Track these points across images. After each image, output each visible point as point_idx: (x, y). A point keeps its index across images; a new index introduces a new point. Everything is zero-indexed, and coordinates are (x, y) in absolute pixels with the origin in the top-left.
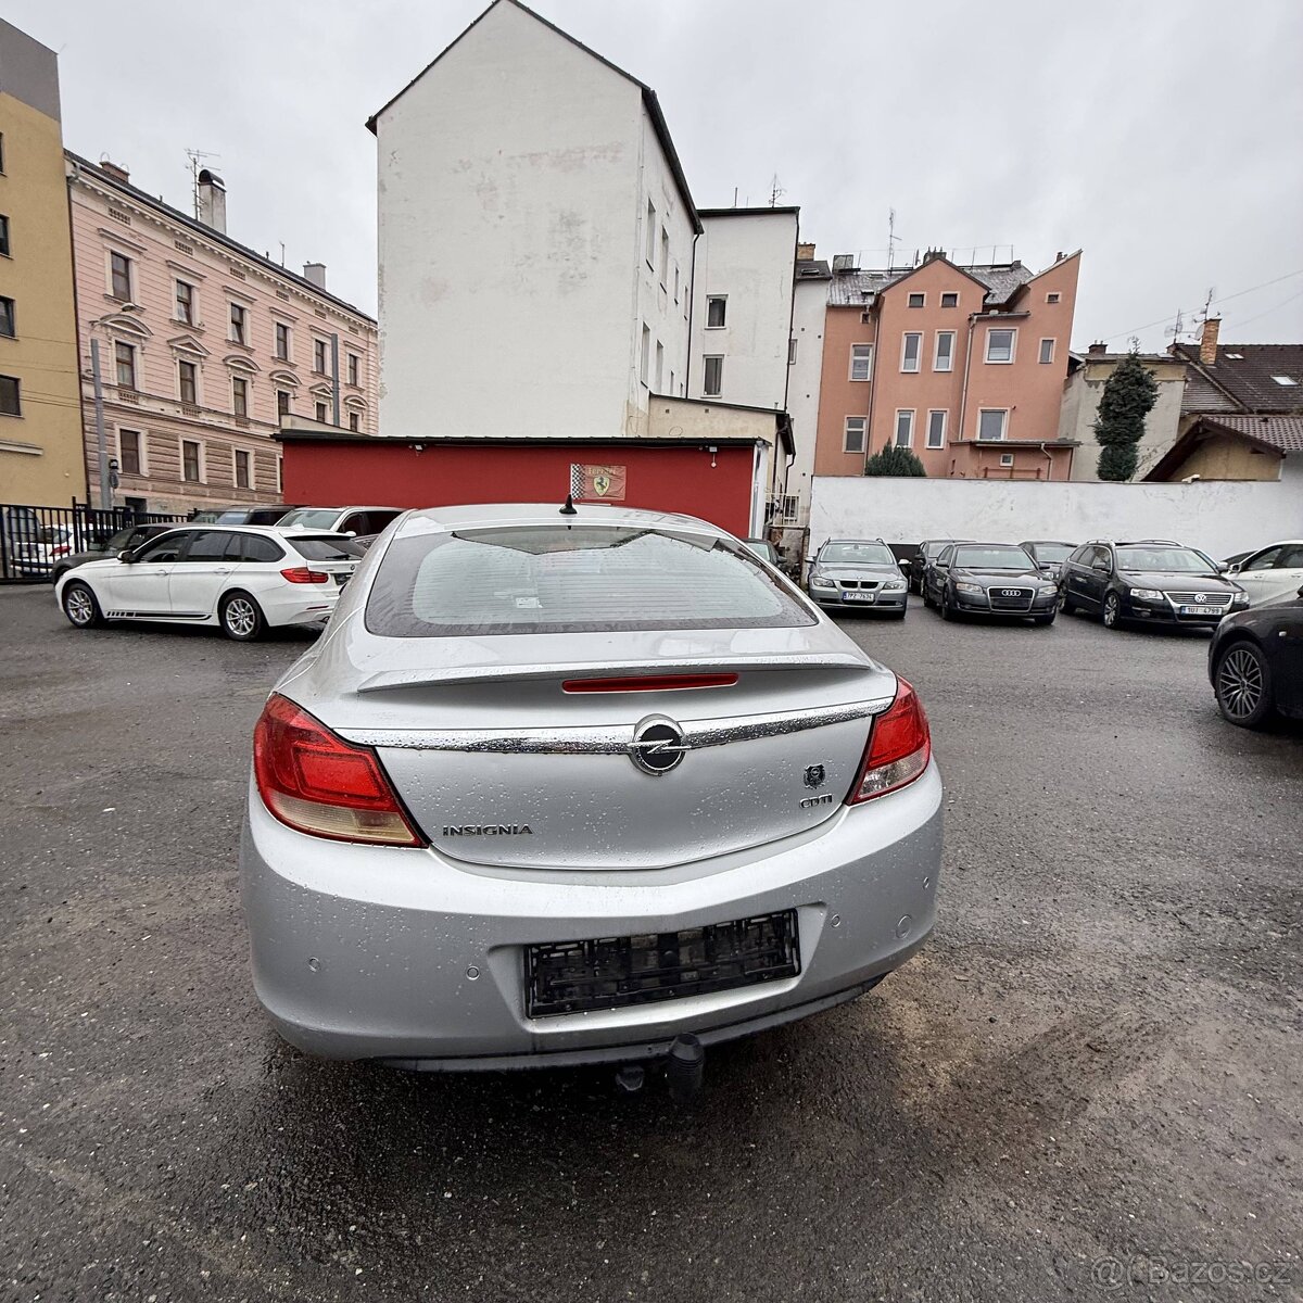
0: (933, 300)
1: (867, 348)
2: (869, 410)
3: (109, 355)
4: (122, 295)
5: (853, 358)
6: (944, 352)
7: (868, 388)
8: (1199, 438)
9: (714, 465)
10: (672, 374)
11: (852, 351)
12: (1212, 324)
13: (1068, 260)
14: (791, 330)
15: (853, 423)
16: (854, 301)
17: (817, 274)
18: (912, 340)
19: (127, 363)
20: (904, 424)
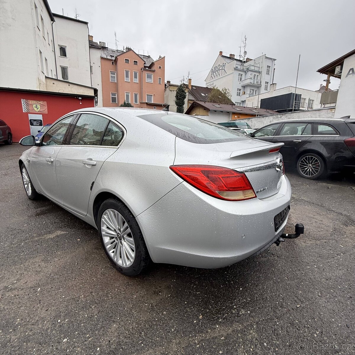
0: (131, 62)
1: (114, 73)
2: (117, 90)
5: (111, 75)
6: (136, 77)
7: (116, 84)
8: (194, 106)
9: (81, 103)
10: (52, 70)
11: (110, 73)
12: (190, 80)
13: (162, 58)
14: (90, 63)
15: (113, 94)
16: (109, 58)
17: (96, 46)
18: (127, 73)
20: (127, 96)
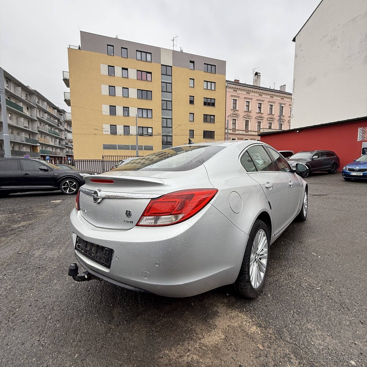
3: (231, 122)
4: (235, 108)
19: (234, 124)
